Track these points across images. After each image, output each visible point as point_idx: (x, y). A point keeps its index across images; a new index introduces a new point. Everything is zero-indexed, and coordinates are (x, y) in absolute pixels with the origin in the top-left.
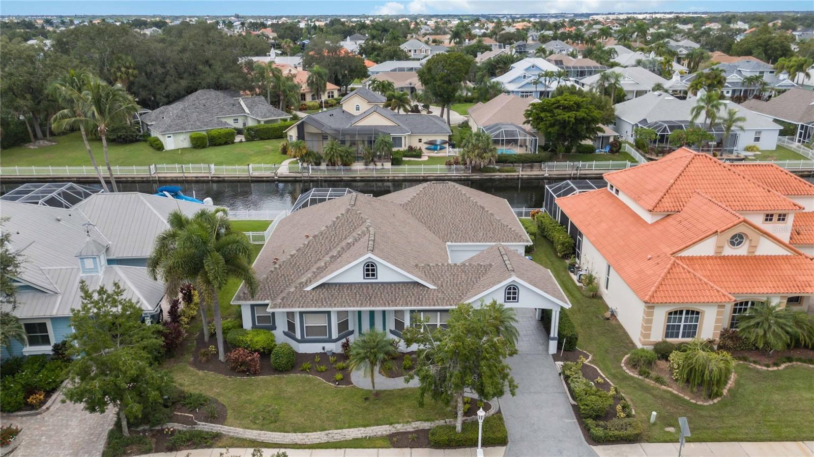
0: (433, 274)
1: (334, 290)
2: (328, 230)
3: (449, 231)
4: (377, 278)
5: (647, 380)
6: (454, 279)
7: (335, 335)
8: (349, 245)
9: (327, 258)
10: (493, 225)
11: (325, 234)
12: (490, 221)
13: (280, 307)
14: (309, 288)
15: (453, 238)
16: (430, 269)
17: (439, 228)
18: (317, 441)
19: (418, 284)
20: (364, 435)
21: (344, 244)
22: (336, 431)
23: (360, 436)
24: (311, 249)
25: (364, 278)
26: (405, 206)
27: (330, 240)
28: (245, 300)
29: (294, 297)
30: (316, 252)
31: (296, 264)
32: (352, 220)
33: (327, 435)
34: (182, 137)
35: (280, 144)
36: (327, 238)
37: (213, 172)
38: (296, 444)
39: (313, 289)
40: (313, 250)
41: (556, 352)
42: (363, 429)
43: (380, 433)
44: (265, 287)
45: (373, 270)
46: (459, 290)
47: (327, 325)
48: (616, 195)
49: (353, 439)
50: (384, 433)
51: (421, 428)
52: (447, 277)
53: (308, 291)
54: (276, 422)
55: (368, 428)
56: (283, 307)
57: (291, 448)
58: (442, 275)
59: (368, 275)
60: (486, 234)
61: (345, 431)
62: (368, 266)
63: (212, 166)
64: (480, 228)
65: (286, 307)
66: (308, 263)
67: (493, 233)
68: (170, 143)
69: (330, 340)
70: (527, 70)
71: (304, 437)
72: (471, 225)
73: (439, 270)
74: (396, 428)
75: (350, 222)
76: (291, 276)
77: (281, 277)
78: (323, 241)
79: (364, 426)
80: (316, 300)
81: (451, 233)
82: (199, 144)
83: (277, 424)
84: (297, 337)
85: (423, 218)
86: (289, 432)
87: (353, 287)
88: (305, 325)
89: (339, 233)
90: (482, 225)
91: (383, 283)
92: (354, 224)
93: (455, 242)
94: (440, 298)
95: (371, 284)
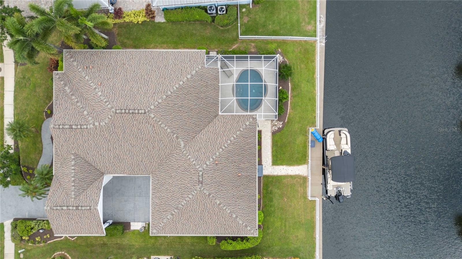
11: (96, 96)
15: (155, 181)
17: (162, 172)
24: (88, 88)
30: (87, 92)
32: (104, 112)
36: (94, 97)
40: (88, 90)
46: (61, 177)
52: (66, 171)
58: (67, 168)
60: (157, 205)
64: (161, 202)
66: (81, 88)
67: (158, 210)
72: (164, 196)
73: (70, 166)
76: (75, 79)
77: (75, 74)
81: (158, 180)
85: (170, 161)
89: (96, 105)
90: (163, 204)
92: (102, 114)
93: (152, 182)
94: (57, 165)
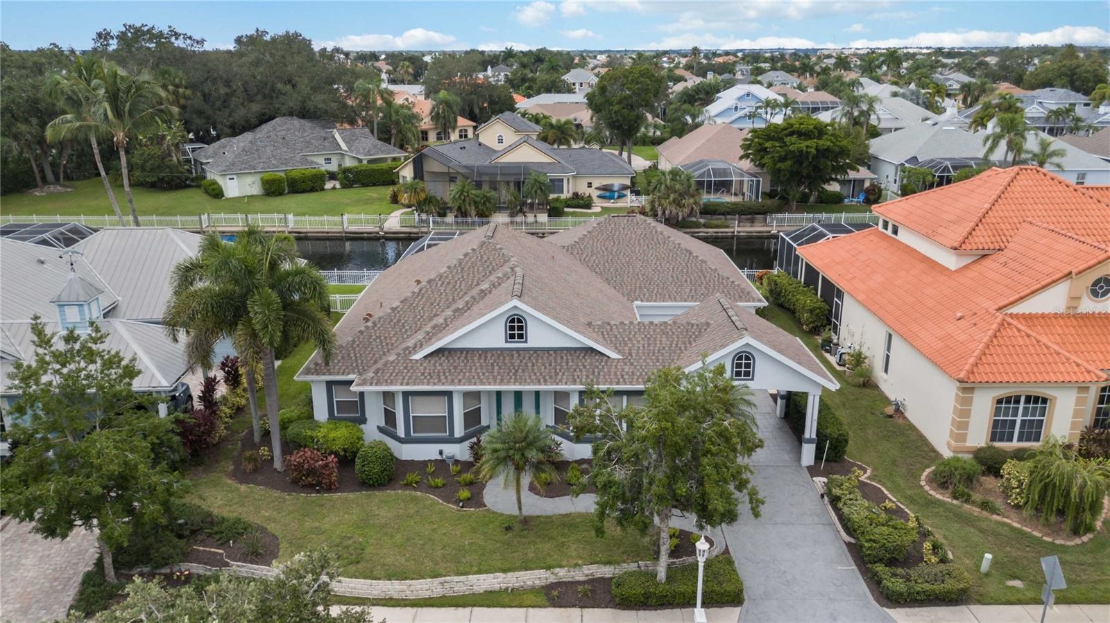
0: (616, 336)
1: (459, 358)
2: (451, 272)
3: (638, 285)
4: (526, 342)
5: (967, 507)
6: (649, 345)
7: (459, 431)
8: (483, 294)
9: (449, 312)
10: (705, 277)
11: (446, 277)
12: (701, 271)
13: (371, 384)
14: (419, 356)
15: (644, 295)
16: (611, 329)
17: (623, 281)
18: (426, 594)
19: (592, 350)
20: (503, 586)
21: (475, 292)
22: (457, 578)
23: (497, 587)
24: (424, 300)
25: (507, 342)
26: (570, 249)
27: (454, 286)
28: (318, 374)
29: (394, 369)
30: (432, 304)
31: (399, 321)
32: (489, 259)
33: (442, 584)
34: (249, 180)
35: (388, 191)
36: (449, 283)
37: (291, 225)
38: (391, 599)
39: (426, 357)
40: (427, 300)
41: (813, 464)
42: (501, 575)
43: (530, 583)
44: (349, 355)
45: (520, 328)
46: (658, 361)
47: (446, 414)
48: (894, 236)
49: (486, 592)
50: (537, 582)
51: (598, 575)
52: (638, 342)
53: (417, 360)
54: (358, 562)
55: (510, 575)
56: (376, 384)
57: (383, 605)
58: (629, 339)
59: (512, 336)
60: (696, 290)
61: (473, 578)
62: (513, 321)
63: (290, 217)
64: (686, 281)
65: (381, 385)
66: (419, 320)
67: (705, 288)
68: (233, 188)
69: (451, 440)
70: (740, 99)
71: (405, 587)
72: (672, 276)
73: (625, 330)
74: (556, 575)
75: (486, 261)
76: (391, 339)
77: (375, 340)
78: (442, 289)
79: (504, 571)
80: (429, 374)
81: (640, 288)
82: (273, 189)
83: (359, 566)
84: (398, 434)
85: (597, 266)
86: (380, 579)
87: (489, 355)
88: (411, 415)
89: (468, 277)
90: (689, 277)
91: (536, 350)
92: (491, 264)
93: (648, 301)
94: (627, 373)
95: (518, 350)
